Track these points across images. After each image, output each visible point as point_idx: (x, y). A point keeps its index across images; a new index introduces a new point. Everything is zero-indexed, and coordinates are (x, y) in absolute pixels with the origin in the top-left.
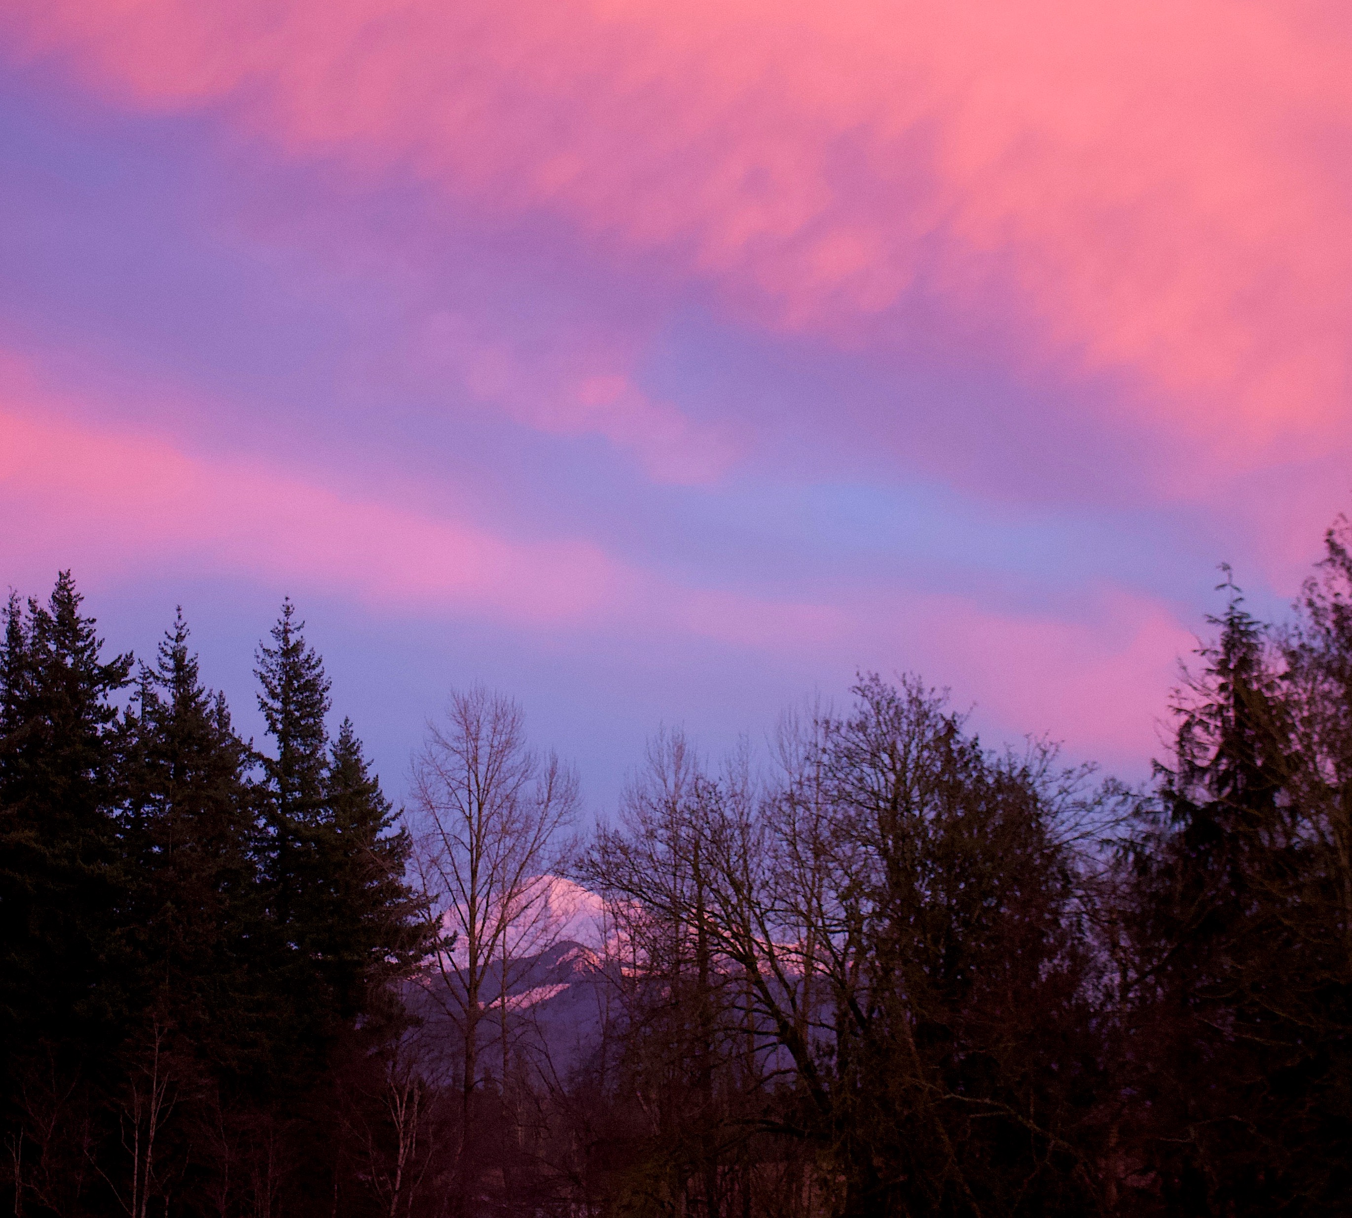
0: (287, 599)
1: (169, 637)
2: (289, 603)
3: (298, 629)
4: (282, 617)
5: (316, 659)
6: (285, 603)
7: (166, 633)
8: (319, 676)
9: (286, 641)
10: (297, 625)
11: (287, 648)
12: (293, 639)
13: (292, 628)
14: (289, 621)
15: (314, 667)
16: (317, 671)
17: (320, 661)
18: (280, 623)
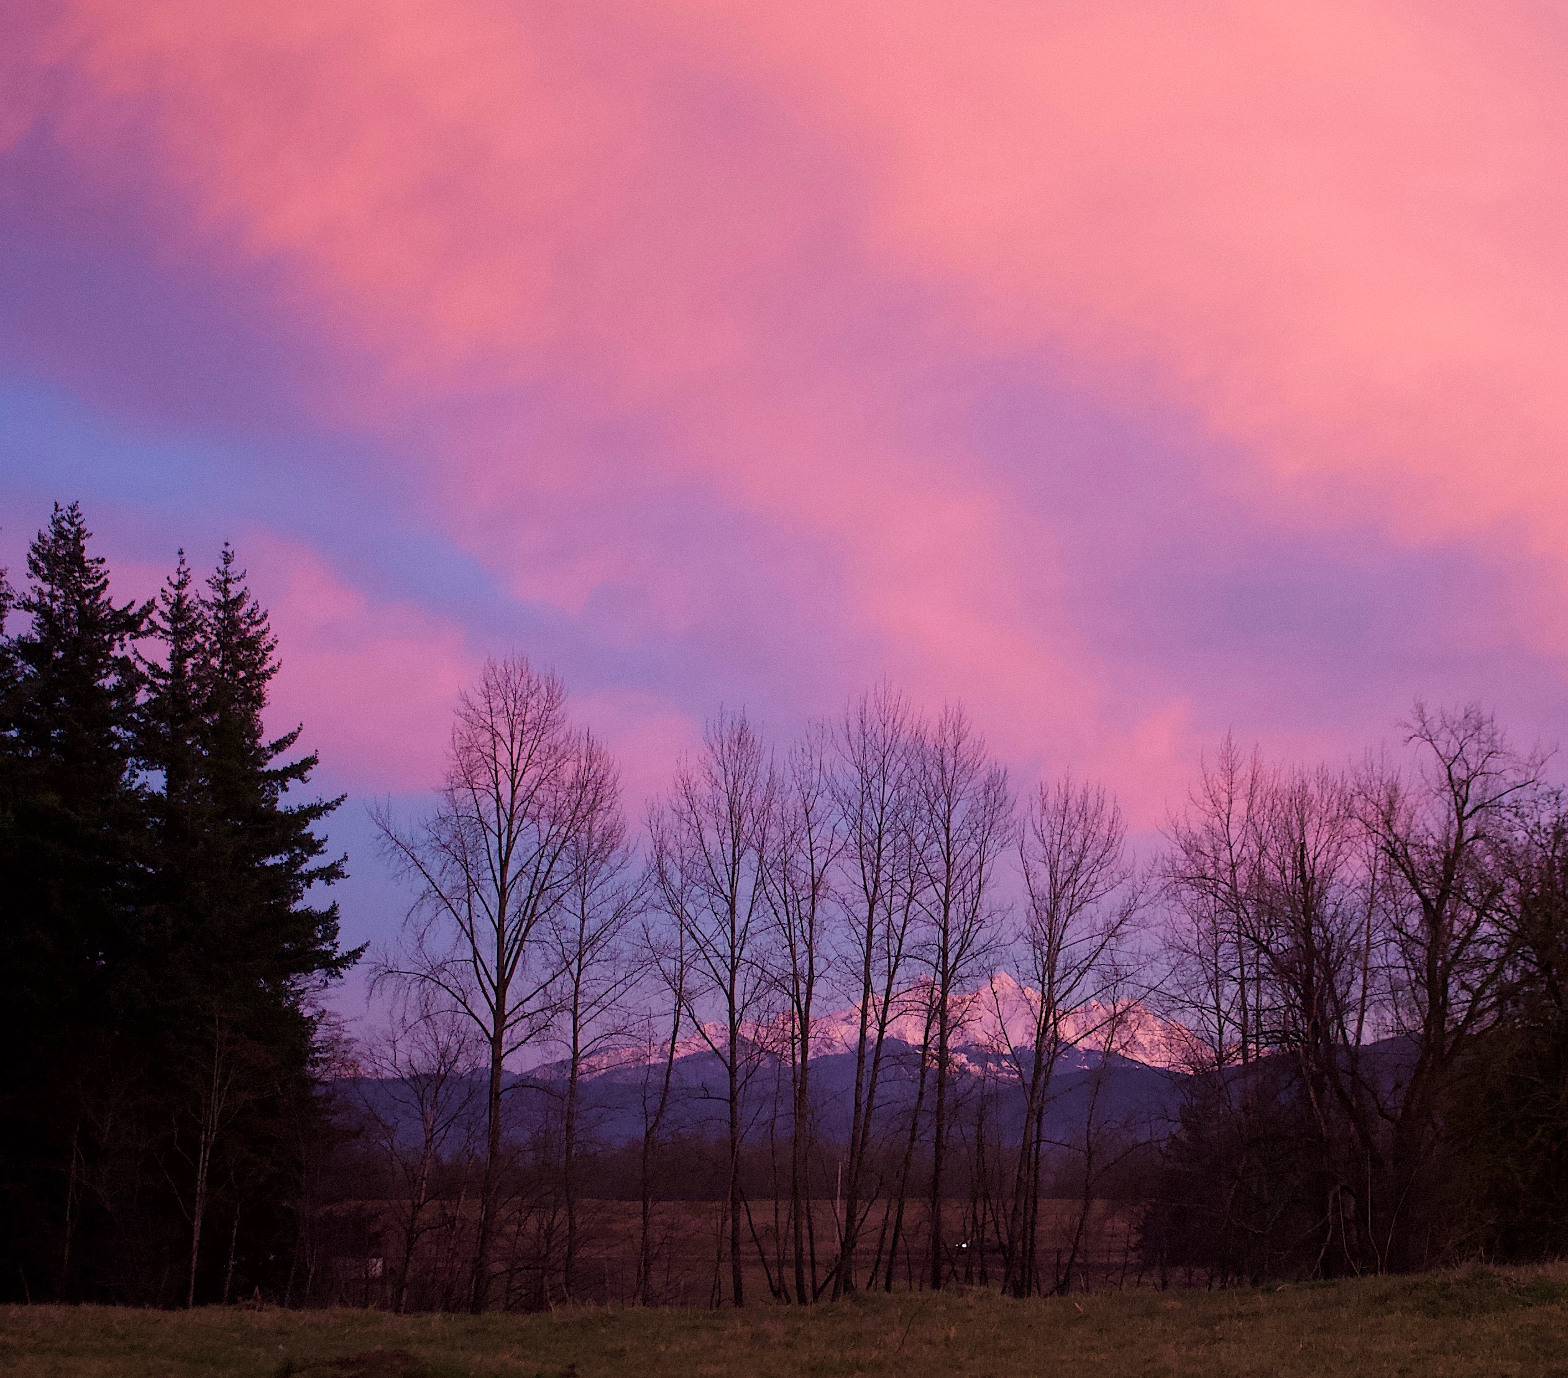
0: (227, 544)
1: (171, 584)
2: (229, 550)
3: (239, 579)
4: (222, 568)
5: (261, 613)
6: (224, 548)
7: (168, 578)
8: (263, 633)
9: (226, 592)
10: (235, 576)
11: (226, 601)
12: (234, 590)
13: (233, 577)
14: (228, 570)
15: (257, 623)
16: (263, 627)
17: (265, 615)
18: (219, 572)
